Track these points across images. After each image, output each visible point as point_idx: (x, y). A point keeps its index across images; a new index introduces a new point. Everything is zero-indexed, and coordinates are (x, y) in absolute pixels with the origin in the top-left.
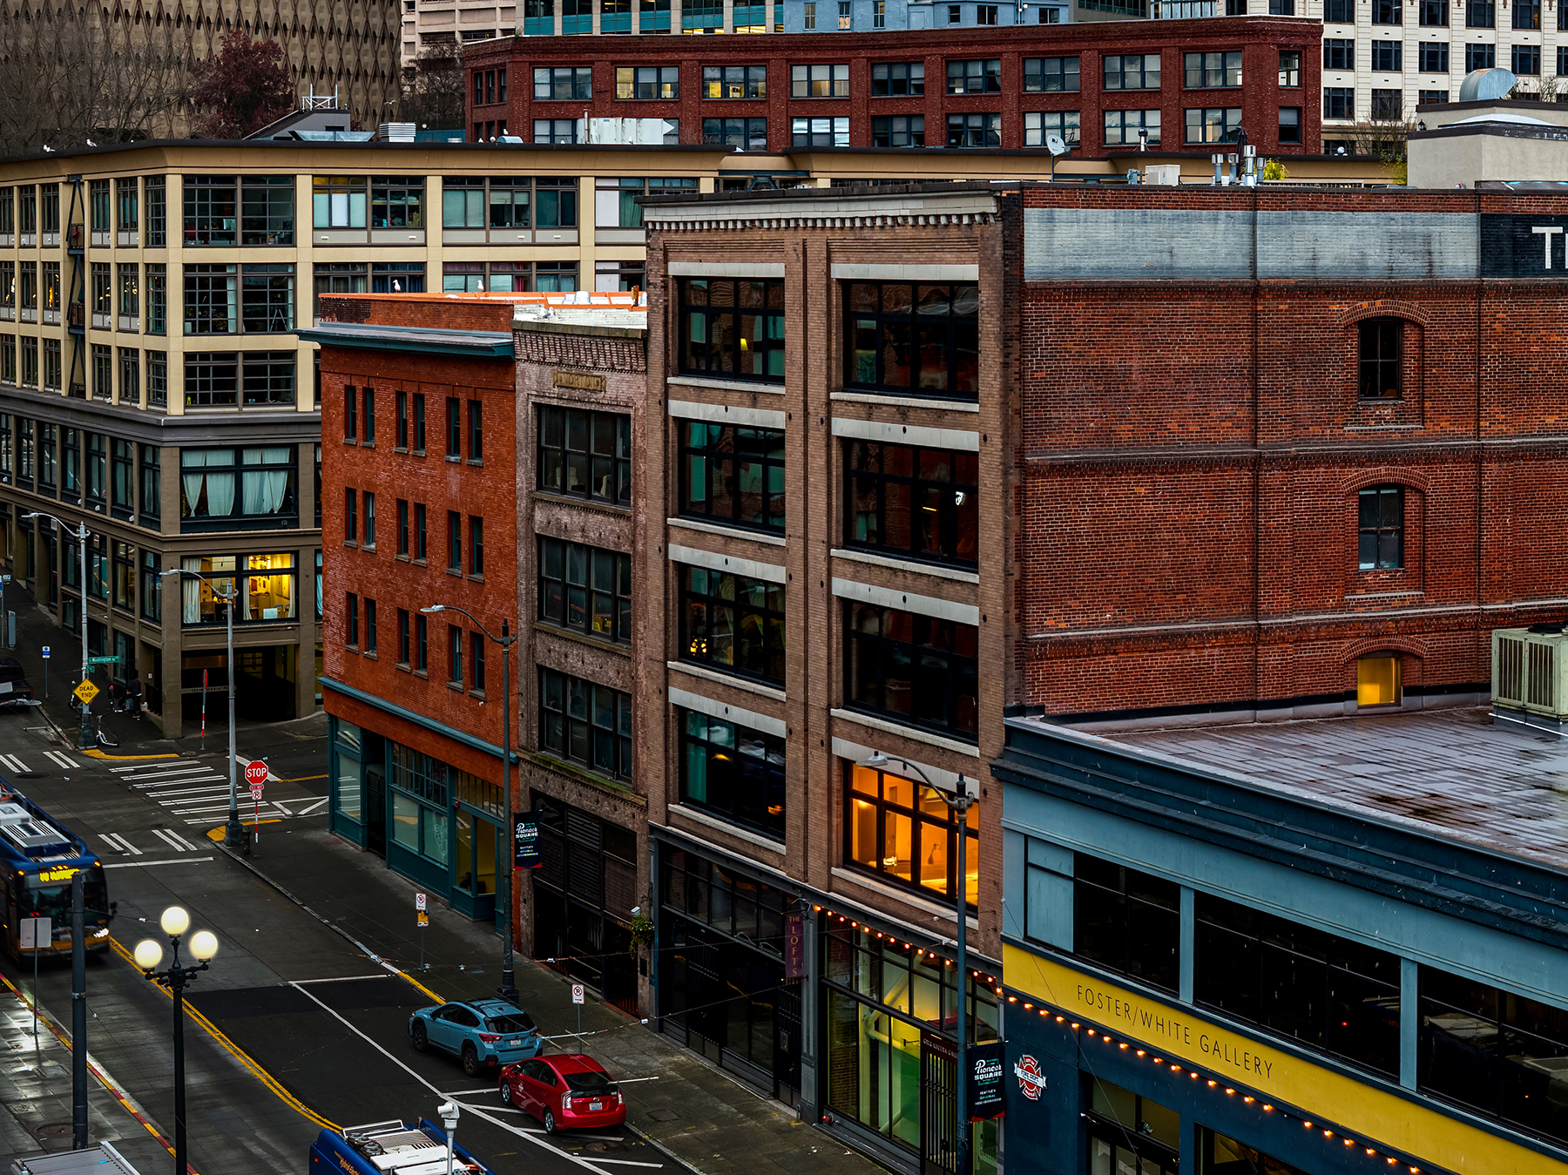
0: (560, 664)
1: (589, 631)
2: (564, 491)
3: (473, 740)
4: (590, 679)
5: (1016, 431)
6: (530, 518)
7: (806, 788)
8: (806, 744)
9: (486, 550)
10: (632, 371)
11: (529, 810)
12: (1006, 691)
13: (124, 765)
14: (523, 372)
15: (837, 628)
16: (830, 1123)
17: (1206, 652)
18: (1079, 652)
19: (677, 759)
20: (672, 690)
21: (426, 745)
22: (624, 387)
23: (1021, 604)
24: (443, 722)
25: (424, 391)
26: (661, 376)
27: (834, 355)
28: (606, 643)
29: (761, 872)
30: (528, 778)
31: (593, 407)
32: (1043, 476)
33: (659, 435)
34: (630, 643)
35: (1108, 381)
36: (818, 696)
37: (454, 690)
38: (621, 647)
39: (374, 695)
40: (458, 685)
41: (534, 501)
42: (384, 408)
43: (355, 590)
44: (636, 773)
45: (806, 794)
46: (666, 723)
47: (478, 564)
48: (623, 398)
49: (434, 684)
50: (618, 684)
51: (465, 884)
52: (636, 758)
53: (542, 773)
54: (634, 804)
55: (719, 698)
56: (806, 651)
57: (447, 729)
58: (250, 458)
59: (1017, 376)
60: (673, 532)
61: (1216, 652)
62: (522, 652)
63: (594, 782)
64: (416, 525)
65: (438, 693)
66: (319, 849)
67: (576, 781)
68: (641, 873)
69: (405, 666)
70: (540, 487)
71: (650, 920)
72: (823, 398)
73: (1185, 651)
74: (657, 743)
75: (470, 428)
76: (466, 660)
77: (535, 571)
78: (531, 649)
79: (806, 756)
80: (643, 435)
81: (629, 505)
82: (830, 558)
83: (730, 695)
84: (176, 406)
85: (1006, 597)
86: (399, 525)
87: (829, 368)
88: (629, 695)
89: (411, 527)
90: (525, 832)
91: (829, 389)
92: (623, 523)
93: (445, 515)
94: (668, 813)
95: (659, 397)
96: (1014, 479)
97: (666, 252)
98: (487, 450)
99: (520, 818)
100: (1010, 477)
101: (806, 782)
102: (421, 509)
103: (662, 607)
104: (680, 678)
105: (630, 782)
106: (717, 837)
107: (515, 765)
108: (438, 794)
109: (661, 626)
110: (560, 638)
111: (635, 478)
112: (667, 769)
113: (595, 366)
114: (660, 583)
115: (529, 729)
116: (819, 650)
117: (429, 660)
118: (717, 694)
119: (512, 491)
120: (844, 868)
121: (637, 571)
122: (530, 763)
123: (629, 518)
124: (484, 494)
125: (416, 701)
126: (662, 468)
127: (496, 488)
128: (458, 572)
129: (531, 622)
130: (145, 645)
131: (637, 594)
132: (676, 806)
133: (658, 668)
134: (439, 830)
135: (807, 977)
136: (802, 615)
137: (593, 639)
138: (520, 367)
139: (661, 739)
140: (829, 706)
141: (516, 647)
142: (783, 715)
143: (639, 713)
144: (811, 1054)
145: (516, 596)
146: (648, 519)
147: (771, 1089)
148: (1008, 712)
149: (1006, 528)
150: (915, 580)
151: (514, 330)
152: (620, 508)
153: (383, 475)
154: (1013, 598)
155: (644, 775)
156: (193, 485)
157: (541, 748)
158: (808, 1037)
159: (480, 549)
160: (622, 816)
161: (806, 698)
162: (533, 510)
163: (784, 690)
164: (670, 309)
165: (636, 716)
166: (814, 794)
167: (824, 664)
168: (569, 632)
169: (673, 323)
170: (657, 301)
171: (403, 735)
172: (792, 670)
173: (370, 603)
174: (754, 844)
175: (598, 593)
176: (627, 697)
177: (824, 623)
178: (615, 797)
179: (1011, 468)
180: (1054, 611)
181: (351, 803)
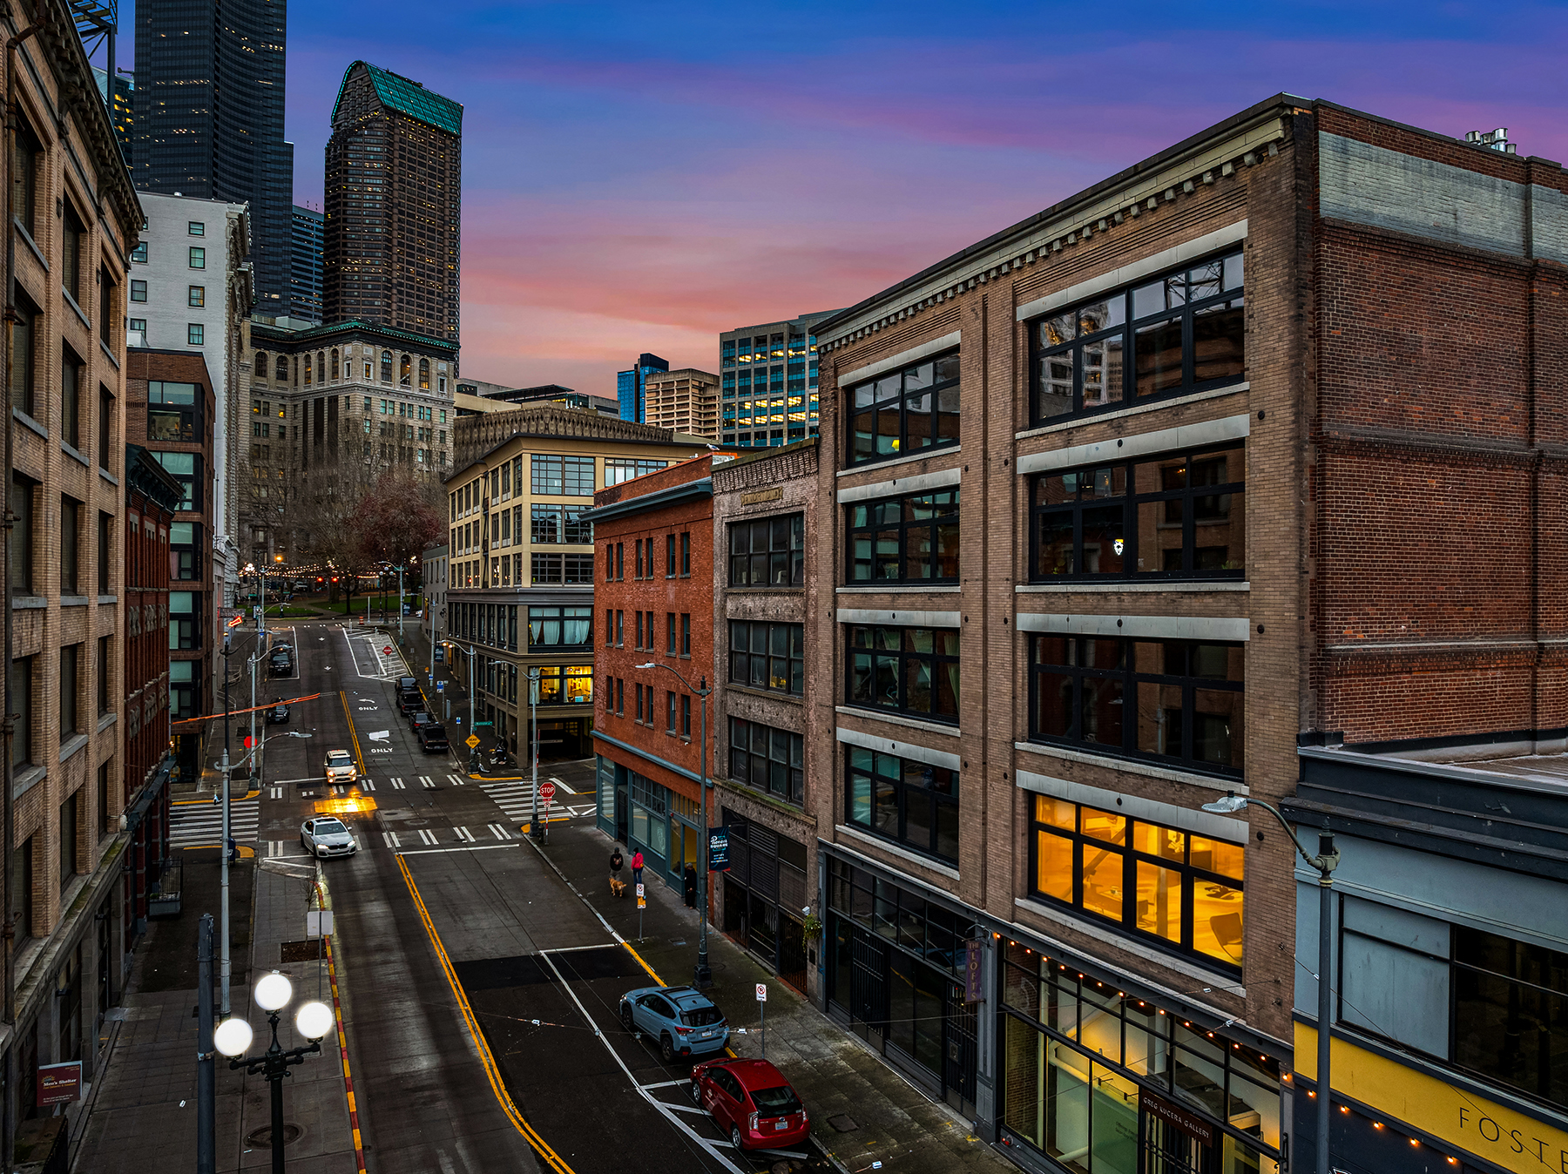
0: (745, 714)
1: (768, 687)
2: (749, 584)
3: (682, 770)
4: (769, 724)
5: (1310, 398)
6: (723, 608)
7: (985, 819)
8: (985, 777)
9: (692, 636)
10: (806, 475)
11: (721, 826)
12: (1300, 715)
13: (487, 784)
14: (719, 503)
15: (1022, 663)
16: (1009, 1145)
17: (1490, 674)
18: (1377, 669)
19: (843, 788)
20: (839, 730)
21: (652, 773)
22: (799, 490)
23: (1319, 611)
24: (663, 758)
25: (653, 535)
26: (831, 472)
27: (1020, 396)
28: (781, 696)
29: (929, 893)
30: (720, 799)
31: (772, 513)
32: (1342, 454)
33: (829, 522)
34: (802, 694)
35: (1401, 352)
36: (1001, 728)
37: (670, 735)
38: (796, 699)
39: (622, 740)
40: (673, 732)
41: (726, 595)
42: (629, 554)
43: (611, 675)
44: (807, 797)
45: (984, 824)
46: (835, 758)
47: (687, 648)
48: (797, 499)
49: (658, 732)
50: (792, 727)
51: (677, 870)
52: (807, 785)
53: (730, 795)
54: (805, 823)
55: (886, 735)
56: (985, 688)
57: (665, 763)
58: (569, 613)
59: (1311, 332)
60: (841, 599)
61: (1498, 673)
62: (717, 707)
63: (771, 803)
64: (648, 627)
65: (660, 738)
66: (590, 841)
67: (757, 803)
68: (811, 879)
69: (640, 721)
70: (730, 585)
71: (819, 919)
72: (1008, 439)
73: (1471, 672)
74: (826, 775)
75: (682, 553)
76: (678, 715)
77: (727, 646)
78: (723, 704)
79: (985, 788)
80: (815, 524)
81: (802, 585)
82: (1015, 595)
83: (897, 733)
84: (526, 583)
85: (1299, 600)
86: (637, 629)
87: (1014, 409)
88: (801, 736)
89: (644, 629)
90: (717, 843)
91: (1015, 430)
92: (796, 599)
93: (665, 616)
94: (836, 833)
95: (830, 489)
96: (1309, 456)
97: (836, 368)
98: (693, 565)
99: (713, 832)
100: (1305, 454)
101: (984, 813)
102: (650, 614)
103: (831, 662)
104: (847, 719)
105: (802, 805)
106: (883, 856)
107: (711, 788)
108: (659, 808)
109: (830, 677)
110: (745, 694)
111: (807, 560)
112: (835, 796)
113: (774, 482)
114: (829, 642)
115: (721, 763)
116: (1001, 685)
117: (655, 716)
118: (884, 732)
119: (711, 591)
120: (1028, 898)
121: (808, 634)
122: (722, 787)
123: (802, 594)
124: (691, 597)
125: (646, 744)
126: (832, 547)
127: (700, 590)
128: (673, 654)
129: (723, 684)
130: (510, 716)
131: (809, 653)
132: (843, 827)
133: (827, 712)
134: (660, 833)
135: (985, 1001)
136: (980, 654)
137: (771, 693)
138: (717, 499)
139: (830, 771)
140: (1014, 740)
141: (713, 703)
142: (957, 749)
143: (810, 750)
144: (989, 1075)
145: (713, 666)
146: (819, 591)
147: (939, 1092)
148: (1302, 740)
149: (1300, 514)
150: (1135, 601)
151: (713, 473)
152: (793, 589)
153: (628, 597)
154: (1308, 601)
155: (815, 800)
156: (536, 627)
157: (730, 776)
158: (985, 1059)
159: (688, 636)
160: (795, 831)
161: (985, 733)
162: (725, 602)
163: (958, 727)
164: (840, 415)
165: (807, 752)
166: (995, 825)
167: (1007, 699)
168: (752, 690)
169: (842, 426)
170: (828, 411)
171: (637, 767)
172: (965, 706)
173: (620, 681)
174: (922, 867)
175: (774, 658)
176: (799, 738)
177: (1008, 659)
178: (789, 817)
179: (1306, 442)
180: (1353, 618)
181: (609, 808)
